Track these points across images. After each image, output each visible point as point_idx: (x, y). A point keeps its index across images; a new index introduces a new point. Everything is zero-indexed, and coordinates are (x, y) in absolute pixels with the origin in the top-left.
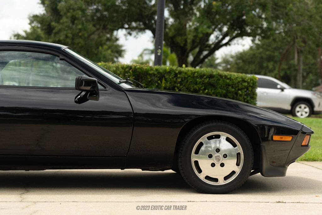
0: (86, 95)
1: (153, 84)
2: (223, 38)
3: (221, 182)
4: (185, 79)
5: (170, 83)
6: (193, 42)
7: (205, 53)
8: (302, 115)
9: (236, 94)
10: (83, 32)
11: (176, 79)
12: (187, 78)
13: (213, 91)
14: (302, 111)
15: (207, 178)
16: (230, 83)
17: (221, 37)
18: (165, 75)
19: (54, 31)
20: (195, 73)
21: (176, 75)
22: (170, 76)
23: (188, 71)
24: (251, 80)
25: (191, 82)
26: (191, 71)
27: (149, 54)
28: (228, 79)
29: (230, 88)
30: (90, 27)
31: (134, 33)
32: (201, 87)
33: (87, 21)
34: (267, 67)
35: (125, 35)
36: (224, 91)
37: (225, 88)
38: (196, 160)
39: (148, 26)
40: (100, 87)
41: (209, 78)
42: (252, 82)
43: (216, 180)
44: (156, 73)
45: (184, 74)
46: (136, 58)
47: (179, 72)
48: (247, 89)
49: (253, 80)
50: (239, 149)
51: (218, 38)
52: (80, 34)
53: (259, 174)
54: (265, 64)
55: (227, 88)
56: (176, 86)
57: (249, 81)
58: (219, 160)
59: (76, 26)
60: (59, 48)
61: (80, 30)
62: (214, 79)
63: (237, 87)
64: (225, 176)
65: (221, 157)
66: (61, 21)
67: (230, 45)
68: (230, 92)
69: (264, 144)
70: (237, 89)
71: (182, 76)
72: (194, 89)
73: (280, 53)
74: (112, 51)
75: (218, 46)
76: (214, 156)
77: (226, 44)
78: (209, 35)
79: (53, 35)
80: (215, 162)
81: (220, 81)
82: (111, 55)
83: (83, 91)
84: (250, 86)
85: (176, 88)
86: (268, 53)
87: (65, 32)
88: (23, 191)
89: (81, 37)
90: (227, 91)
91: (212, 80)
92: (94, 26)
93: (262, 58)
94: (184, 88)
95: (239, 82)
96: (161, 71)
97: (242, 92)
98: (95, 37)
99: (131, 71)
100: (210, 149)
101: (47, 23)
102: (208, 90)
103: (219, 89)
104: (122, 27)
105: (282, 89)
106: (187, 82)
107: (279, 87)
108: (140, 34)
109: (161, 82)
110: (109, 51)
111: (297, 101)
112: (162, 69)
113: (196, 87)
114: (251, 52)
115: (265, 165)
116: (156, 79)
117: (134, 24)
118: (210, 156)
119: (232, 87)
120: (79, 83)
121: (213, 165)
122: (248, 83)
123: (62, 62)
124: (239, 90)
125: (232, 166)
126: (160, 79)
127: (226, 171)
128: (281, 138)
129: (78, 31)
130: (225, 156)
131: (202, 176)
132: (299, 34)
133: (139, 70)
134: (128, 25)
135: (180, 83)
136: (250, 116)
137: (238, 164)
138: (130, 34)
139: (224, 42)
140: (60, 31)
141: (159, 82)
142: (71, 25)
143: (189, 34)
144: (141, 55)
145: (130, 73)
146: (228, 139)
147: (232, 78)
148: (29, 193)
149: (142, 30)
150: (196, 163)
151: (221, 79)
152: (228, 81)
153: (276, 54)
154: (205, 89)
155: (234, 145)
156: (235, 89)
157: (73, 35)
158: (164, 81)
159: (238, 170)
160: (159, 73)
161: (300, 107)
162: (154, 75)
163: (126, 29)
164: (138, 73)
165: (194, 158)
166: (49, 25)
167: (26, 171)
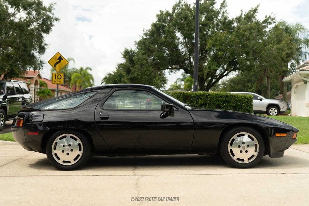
0: (167, 113)
1: (194, 102)
2: (224, 72)
3: (246, 162)
4: (212, 99)
5: (204, 101)
6: (208, 74)
7: (214, 80)
8: (273, 114)
9: (241, 106)
10: (147, 72)
11: (207, 99)
12: (213, 98)
13: (228, 105)
14: (273, 111)
15: (238, 159)
16: (238, 100)
17: (223, 71)
18: (201, 97)
19: (131, 72)
20: (217, 95)
21: (207, 96)
22: (203, 97)
23: (214, 94)
24: (249, 98)
25: (215, 100)
26: (215, 94)
27: (181, 81)
28: (236, 97)
29: (238, 102)
30: (151, 69)
31: (174, 71)
32: (221, 103)
33: (149, 65)
34: (248, 86)
35: (169, 72)
36: (235, 105)
37: (235, 103)
38: (231, 149)
39: (181, 67)
40: (174, 109)
41: (226, 97)
42: (250, 98)
43: (243, 160)
44: (195, 96)
45: (211, 96)
46: (173, 84)
47: (208, 95)
48: (248, 103)
49: (250, 97)
50: (256, 142)
51: (221, 71)
52: (146, 73)
53: (268, 155)
54: (246, 85)
55: (236, 103)
56: (207, 103)
57: (248, 98)
58: (244, 149)
59: (143, 69)
60: (150, 88)
61: (146, 71)
62: (228, 98)
63: (241, 102)
64: (249, 158)
65: (246, 147)
66: (135, 67)
67: (228, 75)
68: (238, 105)
69: (270, 138)
70: (242, 103)
71: (210, 96)
72: (217, 104)
73: (255, 78)
74: (161, 81)
75: (222, 76)
76: (241, 147)
77: (226, 75)
78: (216, 70)
79: (130, 74)
80: (242, 150)
81: (232, 99)
82: (160, 83)
83: (164, 111)
84: (249, 101)
85: (207, 104)
86: (247, 78)
87: (137, 73)
88: (133, 168)
89: (146, 75)
90: (236, 104)
91: (227, 99)
92: (153, 68)
93: (244, 81)
94: (212, 103)
95: (243, 99)
96: (198, 94)
97: (244, 104)
98: (153, 74)
99: (181, 95)
100: (237, 142)
101: (128, 68)
102: (225, 104)
103: (232, 104)
104: (168, 68)
105: (261, 100)
106: (213, 100)
107: (259, 98)
108: (177, 71)
109: (199, 101)
110: (159, 81)
111: (270, 106)
112: (198, 93)
113: (219, 103)
114: (238, 78)
115: (272, 151)
116: (195, 99)
117: (174, 66)
118: (239, 147)
119: (239, 102)
120: (164, 107)
121: (241, 152)
122: (248, 99)
123: (152, 95)
124: (243, 103)
125: (252, 152)
126: (198, 99)
127: (249, 155)
128: (280, 135)
129: (144, 71)
130: (248, 146)
131: (235, 158)
132: (269, 68)
133: (186, 95)
134: (171, 66)
135: (210, 101)
136: (259, 122)
137: (256, 151)
138: (172, 72)
139: (225, 74)
140: (134, 72)
141: (197, 100)
142: (140, 68)
143: (205, 70)
144: (176, 82)
145: (181, 96)
146: (249, 137)
147: (239, 97)
148: (137, 170)
149: (179, 69)
150: (231, 150)
151: (233, 98)
152: (236, 99)
153: (253, 78)
154: (223, 104)
155: (253, 140)
156: (241, 103)
157: (142, 74)
158: (200, 100)
159: (256, 154)
160: (197, 95)
161: (272, 110)
162: (194, 97)
163: (170, 69)
164: (185, 96)
165: (230, 148)
166: (129, 69)
167: (134, 156)
